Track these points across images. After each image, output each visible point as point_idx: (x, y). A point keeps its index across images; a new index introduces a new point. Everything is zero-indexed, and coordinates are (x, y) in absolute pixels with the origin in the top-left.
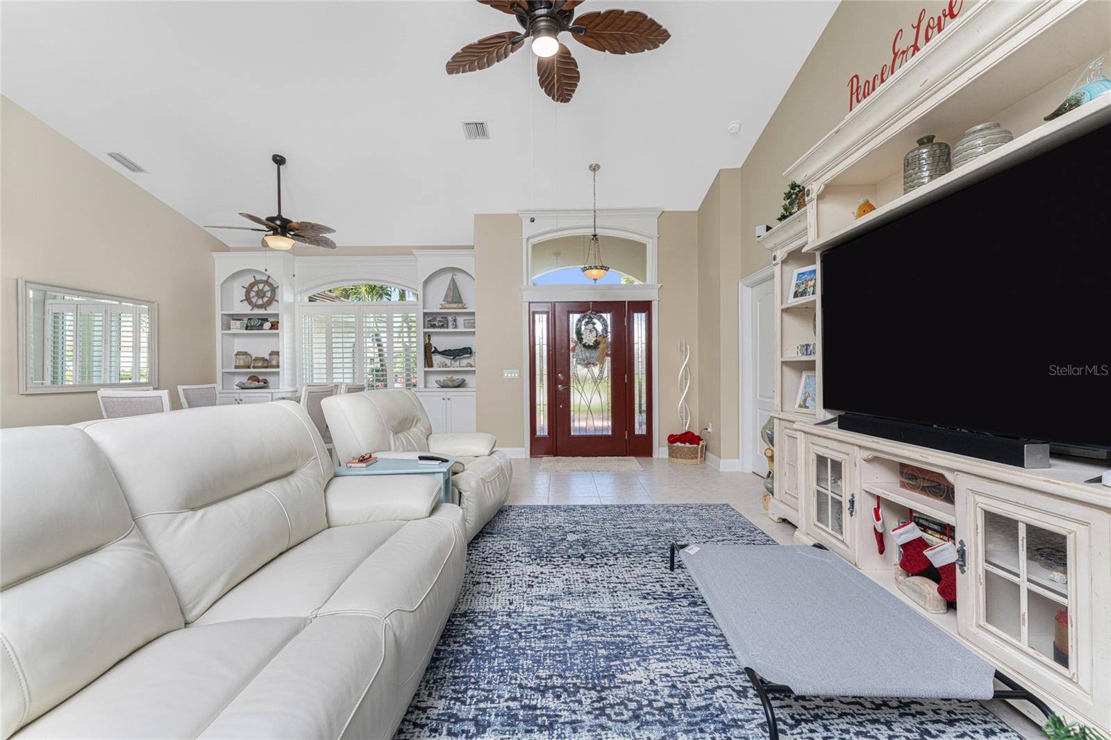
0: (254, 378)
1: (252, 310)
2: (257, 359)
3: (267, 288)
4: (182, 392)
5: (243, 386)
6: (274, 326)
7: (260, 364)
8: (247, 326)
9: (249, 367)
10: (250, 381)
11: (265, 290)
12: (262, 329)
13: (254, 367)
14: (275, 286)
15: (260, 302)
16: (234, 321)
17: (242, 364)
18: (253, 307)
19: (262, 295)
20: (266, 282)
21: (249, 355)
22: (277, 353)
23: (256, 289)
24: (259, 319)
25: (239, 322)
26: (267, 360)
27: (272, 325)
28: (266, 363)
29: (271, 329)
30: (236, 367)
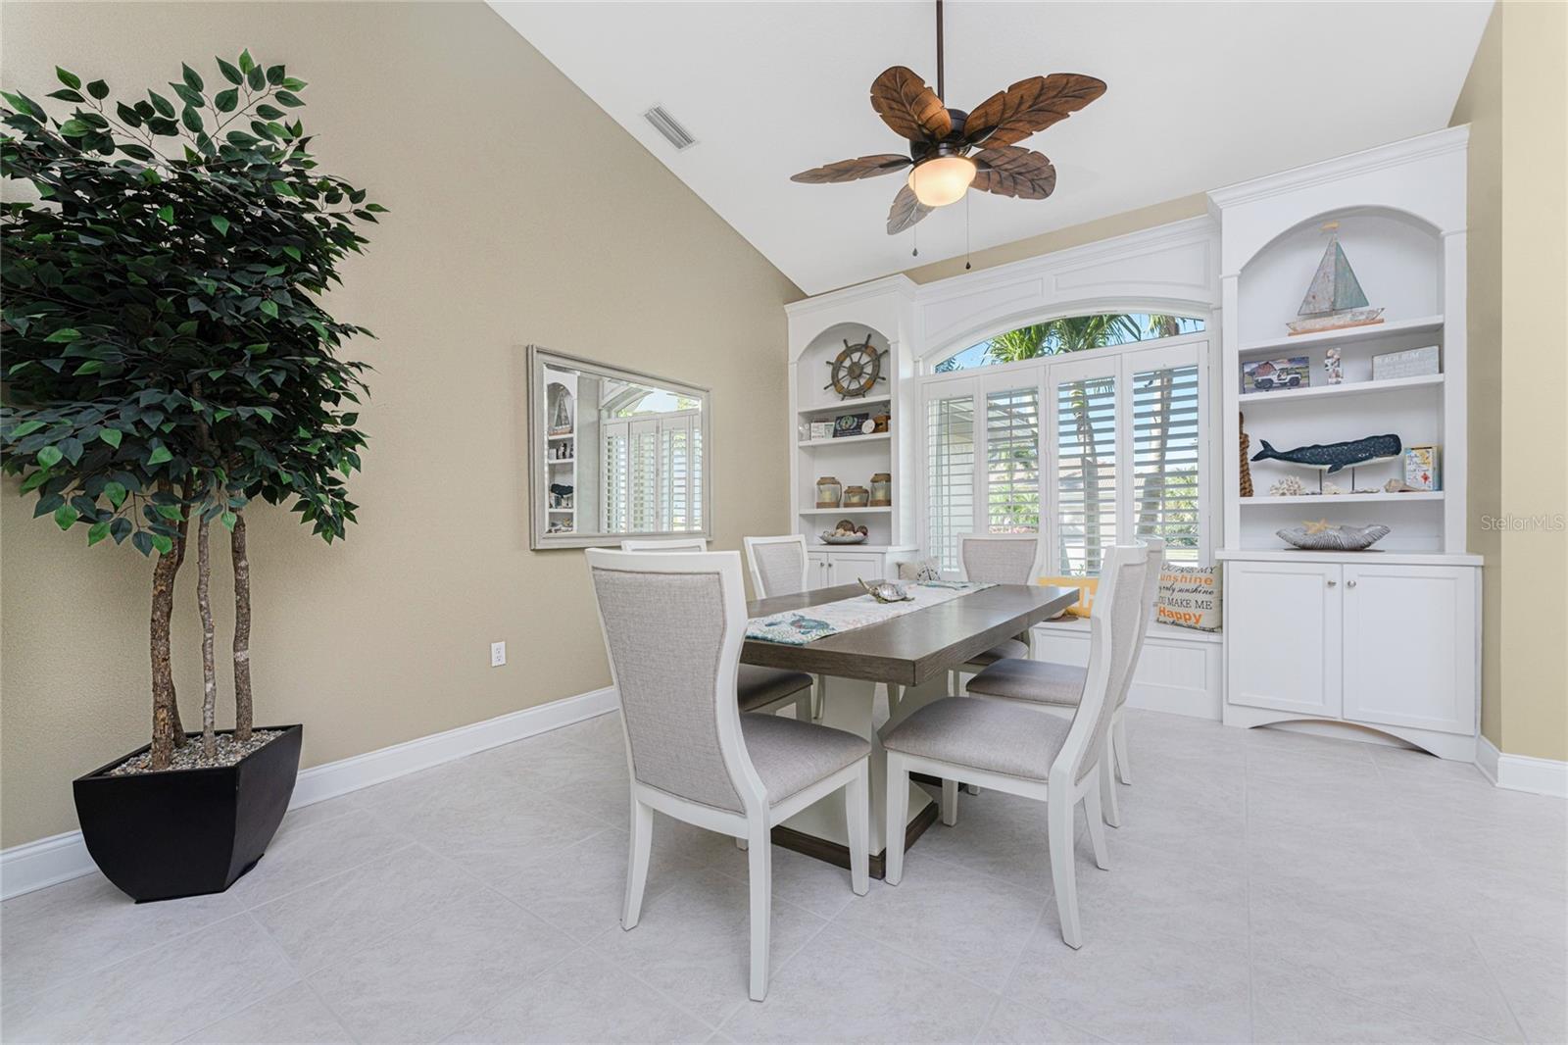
0: (846, 524)
1: (843, 399)
2: (851, 491)
3: (865, 359)
4: (751, 548)
5: (832, 539)
6: (882, 425)
7: (855, 499)
8: (836, 430)
9: (837, 505)
10: (841, 531)
11: (862, 362)
12: (861, 433)
13: (846, 505)
14: (880, 352)
15: (854, 386)
16: (816, 424)
17: (827, 501)
18: (845, 396)
19: (857, 372)
20: (864, 348)
21: (839, 483)
22: (888, 478)
23: (847, 363)
24: (853, 416)
25: (823, 424)
26: (866, 491)
27: (877, 425)
28: (866, 497)
29: (874, 432)
30: (820, 505)
